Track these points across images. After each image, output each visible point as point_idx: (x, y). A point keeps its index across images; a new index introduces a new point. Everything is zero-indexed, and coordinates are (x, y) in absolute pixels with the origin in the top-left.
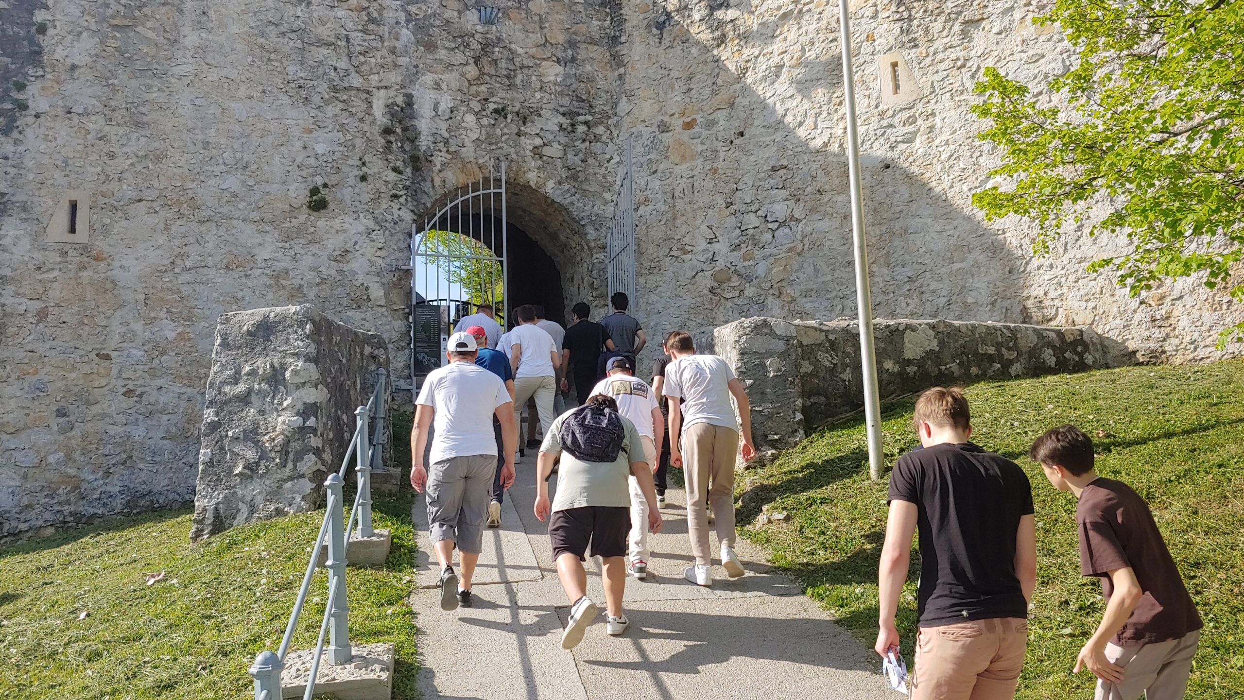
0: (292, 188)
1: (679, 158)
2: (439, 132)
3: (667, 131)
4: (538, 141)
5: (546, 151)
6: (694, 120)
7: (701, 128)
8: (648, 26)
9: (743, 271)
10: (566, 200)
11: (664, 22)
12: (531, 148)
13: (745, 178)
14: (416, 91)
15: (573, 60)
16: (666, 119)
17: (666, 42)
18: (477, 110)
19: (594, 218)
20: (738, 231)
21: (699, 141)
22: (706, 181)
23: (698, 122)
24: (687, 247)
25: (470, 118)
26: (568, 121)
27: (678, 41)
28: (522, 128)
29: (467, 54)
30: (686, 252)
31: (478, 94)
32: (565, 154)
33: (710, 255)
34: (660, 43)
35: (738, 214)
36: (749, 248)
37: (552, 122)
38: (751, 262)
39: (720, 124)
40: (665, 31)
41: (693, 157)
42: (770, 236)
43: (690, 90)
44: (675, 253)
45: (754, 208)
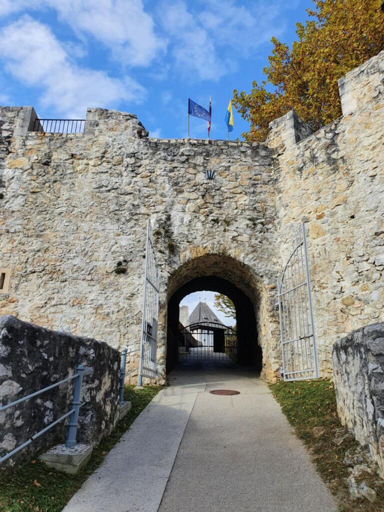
0: (108, 263)
1: (316, 235)
2: (183, 232)
3: (308, 222)
4: (235, 234)
5: (239, 238)
6: (323, 213)
7: (328, 217)
8: (294, 171)
9: (362, 298)
10: (251, 264)
11: (302, 167)
12: (231, 237)
13: (358, 242)
14: (173, 213)
15: (254, 192)
16: (307, 215)
17: (304, 176)
18: (203, 220)
19: (267, 272)
20: (356, 274)
21: (327, 224)
22: (333, 246)
23: (326, 214)
24: (324, 285)
25: (199, 225)
26: (252, 223)
27: (311, 175)
28: (227, 228)
29: (199, 194)
30: (324, 288)
31: (204, 213)
32: (250, 239)
33: (339, 289)
34: (301, 178)
35: (355, 263)
36: (365, 283)
37: (242, 223)
38: (367, 292)
39: (339, 213)
40: (303, 171)
41: (324, 233)
42: (379, 275)
43: (319, 198)
44: (317, 289)
45: (365, 258)
